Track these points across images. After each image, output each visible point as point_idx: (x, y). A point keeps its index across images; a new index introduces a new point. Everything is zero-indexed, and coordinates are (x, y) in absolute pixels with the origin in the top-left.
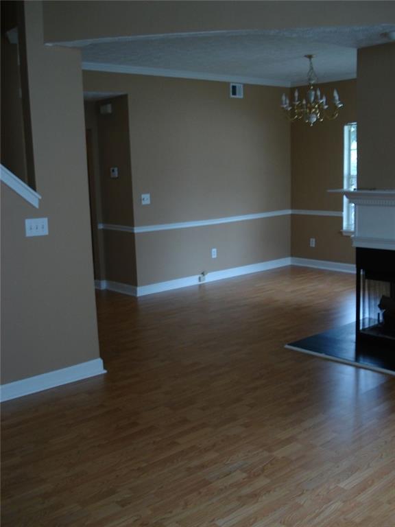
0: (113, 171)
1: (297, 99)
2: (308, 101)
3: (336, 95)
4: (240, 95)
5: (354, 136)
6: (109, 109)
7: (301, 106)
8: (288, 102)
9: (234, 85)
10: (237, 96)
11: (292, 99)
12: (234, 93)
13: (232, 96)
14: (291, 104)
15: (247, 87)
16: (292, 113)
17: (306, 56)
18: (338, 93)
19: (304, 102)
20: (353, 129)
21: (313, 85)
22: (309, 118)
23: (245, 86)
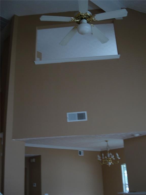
0: (34, 184)
1: (103, 156)
2: (107, 157)
3: (117, 155)
4: (82, 155)
5: (125, 169)
6: (34, 160)
7: (105, 159)
8: (100, 157)
9: (80, 151)
10: (81, 155)
11: (101, 156)
12: (80, 154)
13: (80, 155)
14: (101, 159)
15: (85, 151)
16: (102, 162)
17: (105, 141)
18: (118, 154)
19: (106, 157)
20: (125, 166)
21: (109, 151)
22: (108, 163)
23: (84, 151)
